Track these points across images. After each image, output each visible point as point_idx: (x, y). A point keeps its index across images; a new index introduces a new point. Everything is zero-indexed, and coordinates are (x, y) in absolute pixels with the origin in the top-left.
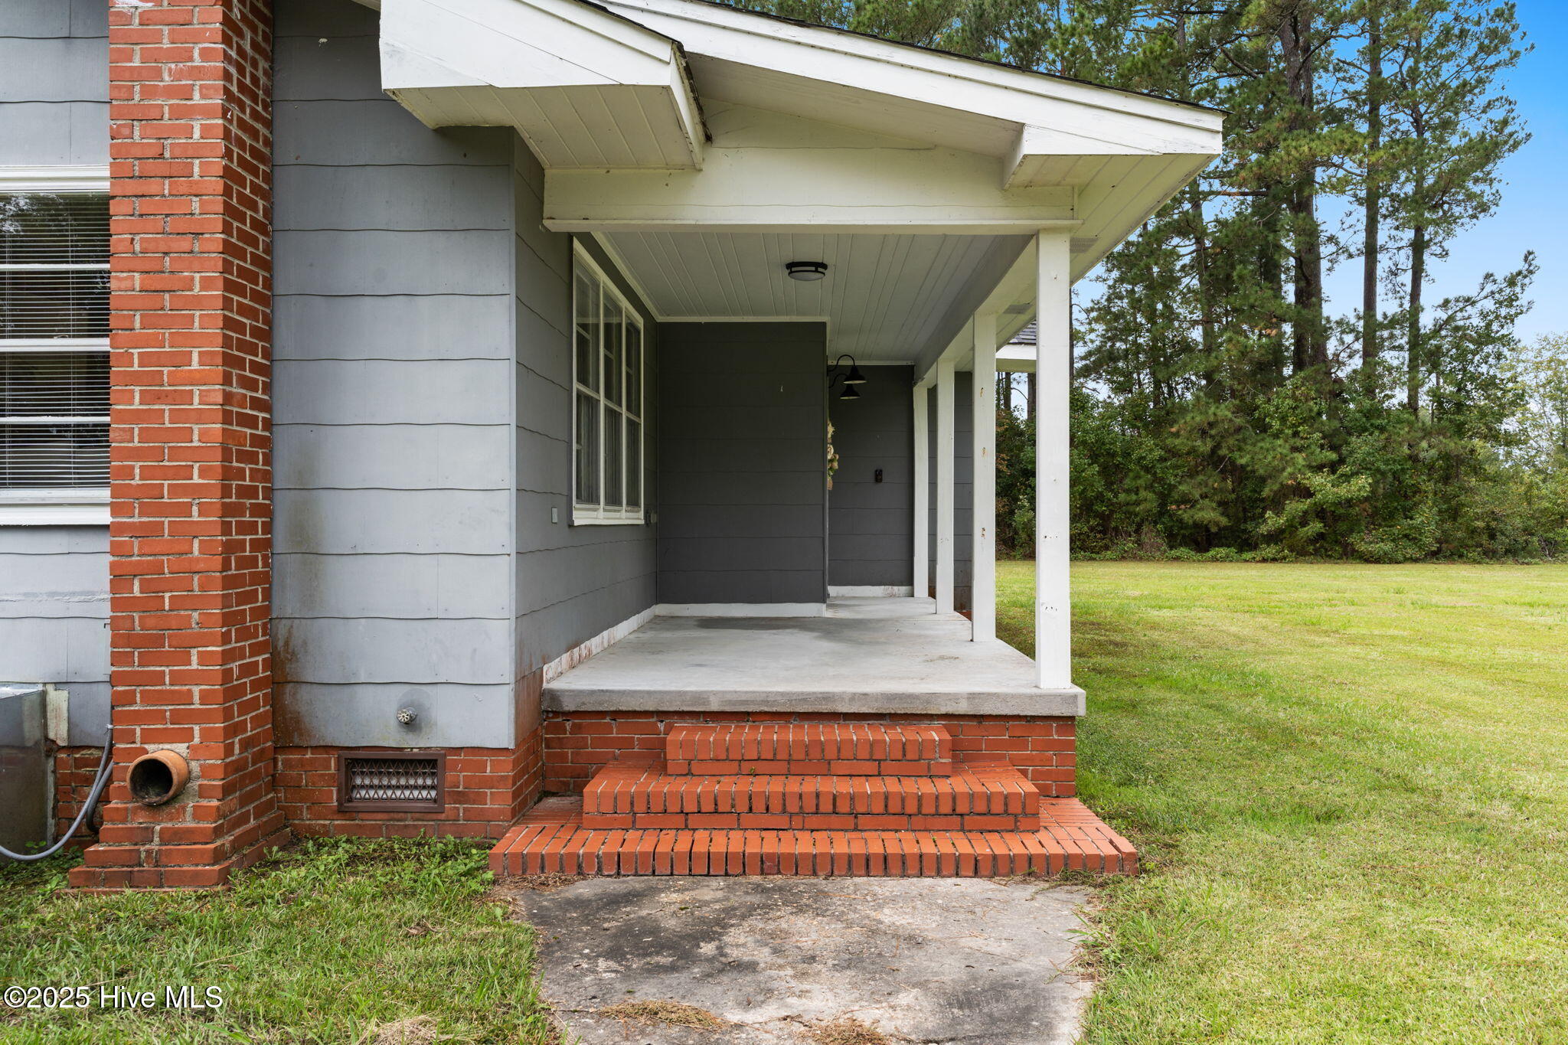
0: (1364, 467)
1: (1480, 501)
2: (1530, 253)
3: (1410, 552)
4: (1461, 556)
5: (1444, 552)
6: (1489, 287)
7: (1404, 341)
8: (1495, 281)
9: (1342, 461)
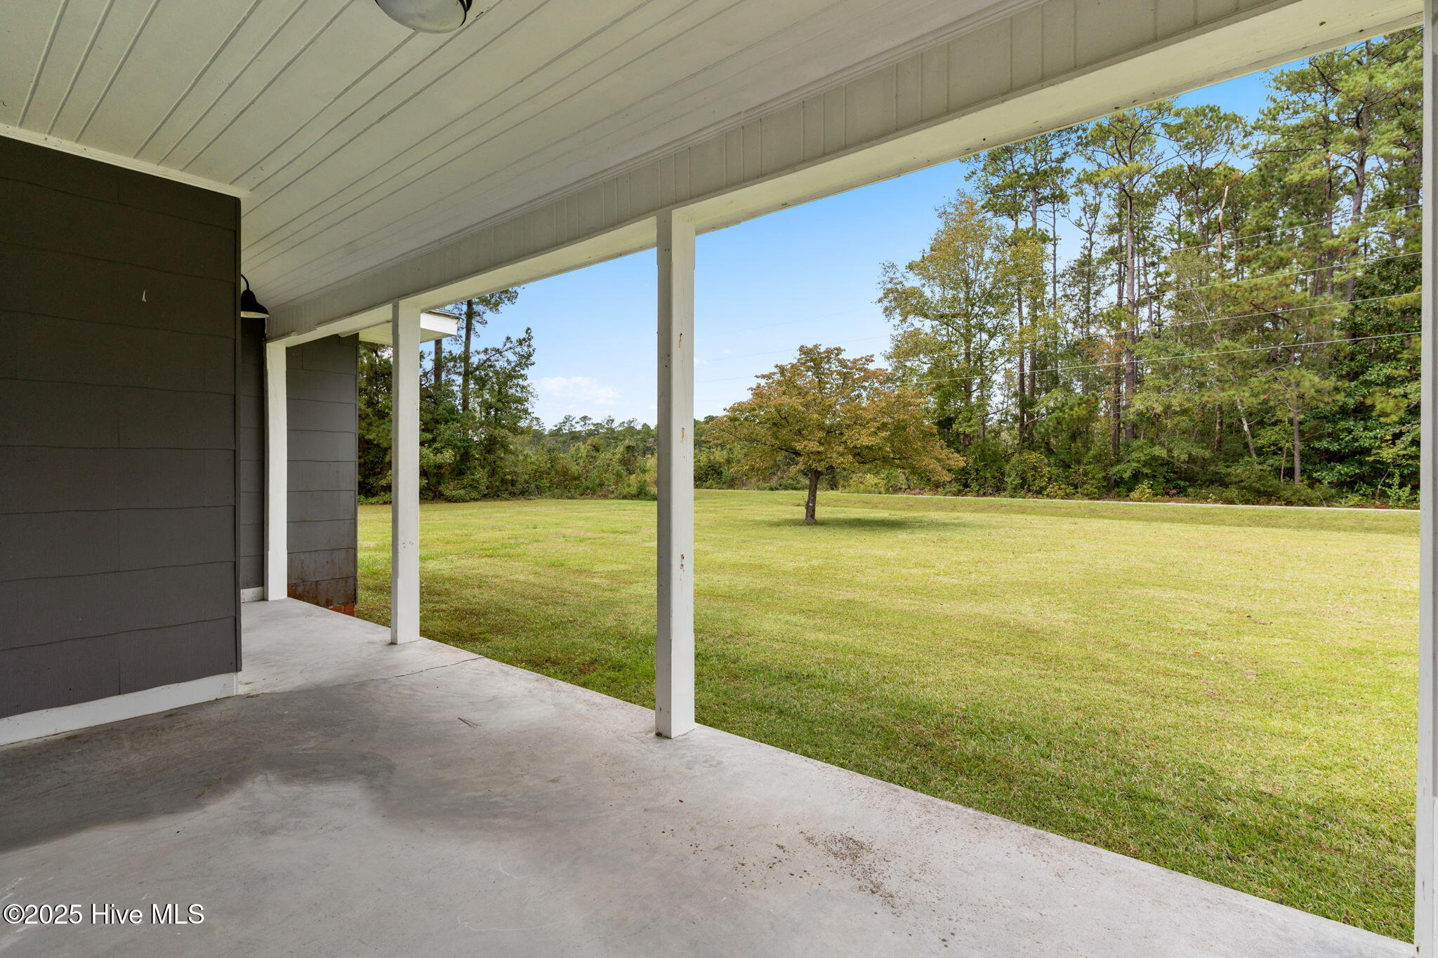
0: (449, 444)
1: (507, 463)
2: (529, 329)
3: (474, 495)
4: (498, 496)
5: (492, 494)
6: (508, 345)
7: (462, 370)
8: (511, 342)
9: (434, 440)
